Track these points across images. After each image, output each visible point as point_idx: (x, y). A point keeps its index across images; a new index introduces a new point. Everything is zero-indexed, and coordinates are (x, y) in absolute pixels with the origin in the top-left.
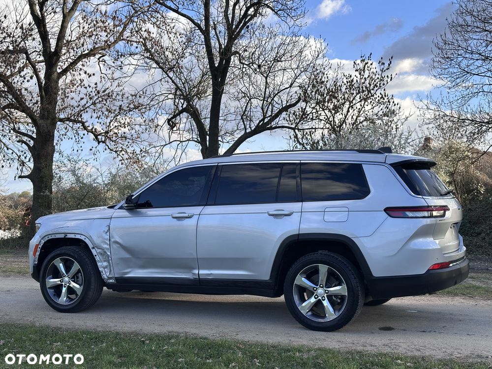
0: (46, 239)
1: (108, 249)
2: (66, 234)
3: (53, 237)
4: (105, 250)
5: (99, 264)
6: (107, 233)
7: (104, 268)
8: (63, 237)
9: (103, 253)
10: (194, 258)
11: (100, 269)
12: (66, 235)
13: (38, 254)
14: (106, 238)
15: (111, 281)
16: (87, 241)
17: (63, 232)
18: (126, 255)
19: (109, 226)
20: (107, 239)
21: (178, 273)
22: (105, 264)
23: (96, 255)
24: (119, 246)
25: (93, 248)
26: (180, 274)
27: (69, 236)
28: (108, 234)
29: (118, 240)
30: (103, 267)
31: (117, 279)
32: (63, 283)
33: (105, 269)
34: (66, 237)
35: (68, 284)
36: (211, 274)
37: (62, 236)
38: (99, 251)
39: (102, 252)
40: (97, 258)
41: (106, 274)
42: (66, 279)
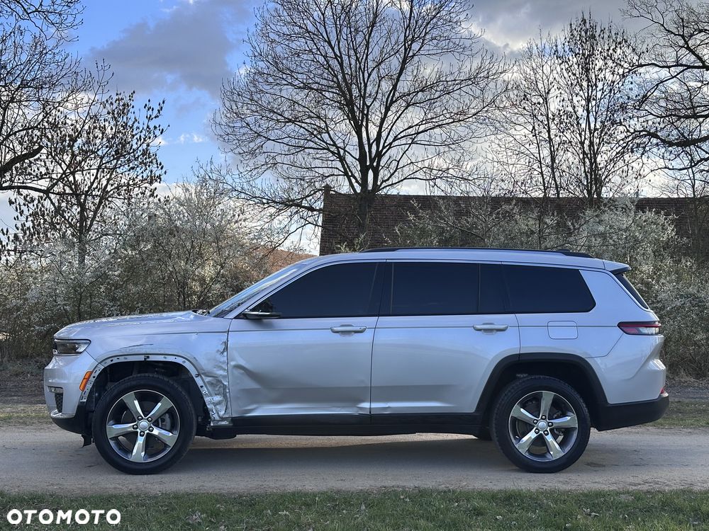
0: (109, 363)
1: (224, 377)
2: (147, 355)
3: (122, 359)
4: (220, 378)
5: (207, 399)
6: (222, 353)
7: (215, 404)
8: (143, 360)
9: (217, 383)
10: (366, 387)
11: (208, 407)
12: (148, 357)
13: (89, 386)
14: (222, 360)
15: (223, 423)
16: (187, 365)
17: (143, 352)
18: (252, 385)
19: (226, 344)
20: (224, 363)
21: (334, 409)
22: (217, 398)
23: (202, 387)
24: (242, 371)
25: (198, 375)
26: (339, 409)
27: (152, 358)
28: (225, 353)
29: (242, 363)
30: (213, 403)
31: (233, 420)
32: (138, 430)
33: (218, 407)
34: (148, 360)
35: (148, 431)
36: (389, 407)
37: (142, 358)
38: (207, 379)
39: (214, 382)
40: (204, 391)
41: (218, 413)
42: (144, 423)
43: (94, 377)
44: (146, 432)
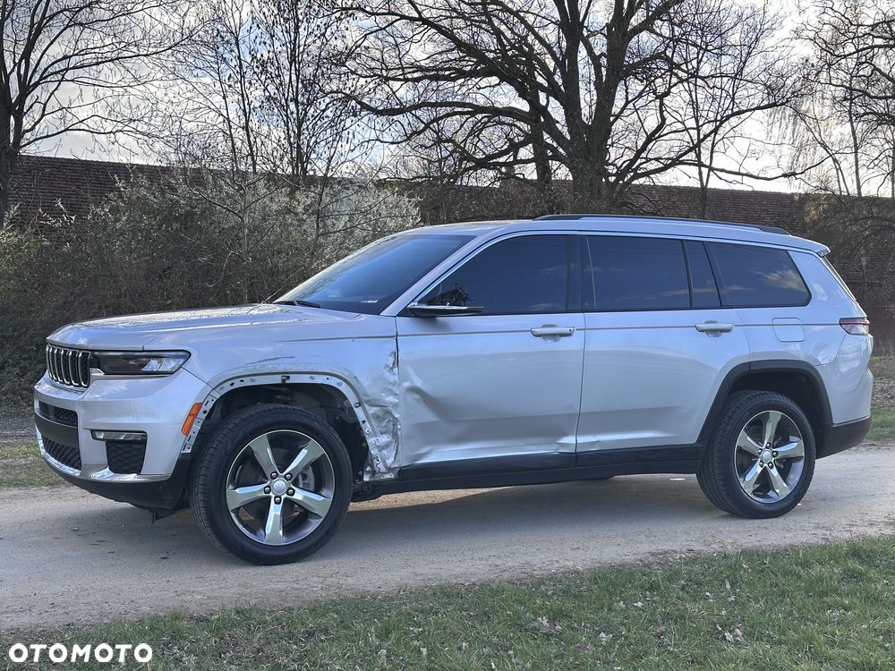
0: (227, 388)
1: (396, 405)
2: (286, 375)
3: (248, 382)
4: (390, 408)
5: (370, 441)
6: (392, 369)
7: (381, 448)
8: (280, 382)
9: (385, 415)
10: (573, 415)
11: (372, 452)
12: (288, 378)
13: (197, 427)
14: (392, 380)
15: (388, 476)
16: (344, 388)
17: (281, 369)
18: (428, 416)
19: (396, 355)
20: (394, 384)
22: (384, 439)
23: (364, 422)
24: (418, 396)
25: (360, 404)
26: (535, 447)
27: (294, 379)
28: (396, 370)
29: (418, 383)
30: (378, 447)
32: (271, 494)
33: (385, 452)
34: (287, 382)
35: (286, 495)
36: (597, 441)
37: (277, 380)
38: (372, 410)
39: (381, 414)
40: (367, 428)
41: (384, 462)
42: (280, 484)
43: (205, 412)
44: (283, 497)
